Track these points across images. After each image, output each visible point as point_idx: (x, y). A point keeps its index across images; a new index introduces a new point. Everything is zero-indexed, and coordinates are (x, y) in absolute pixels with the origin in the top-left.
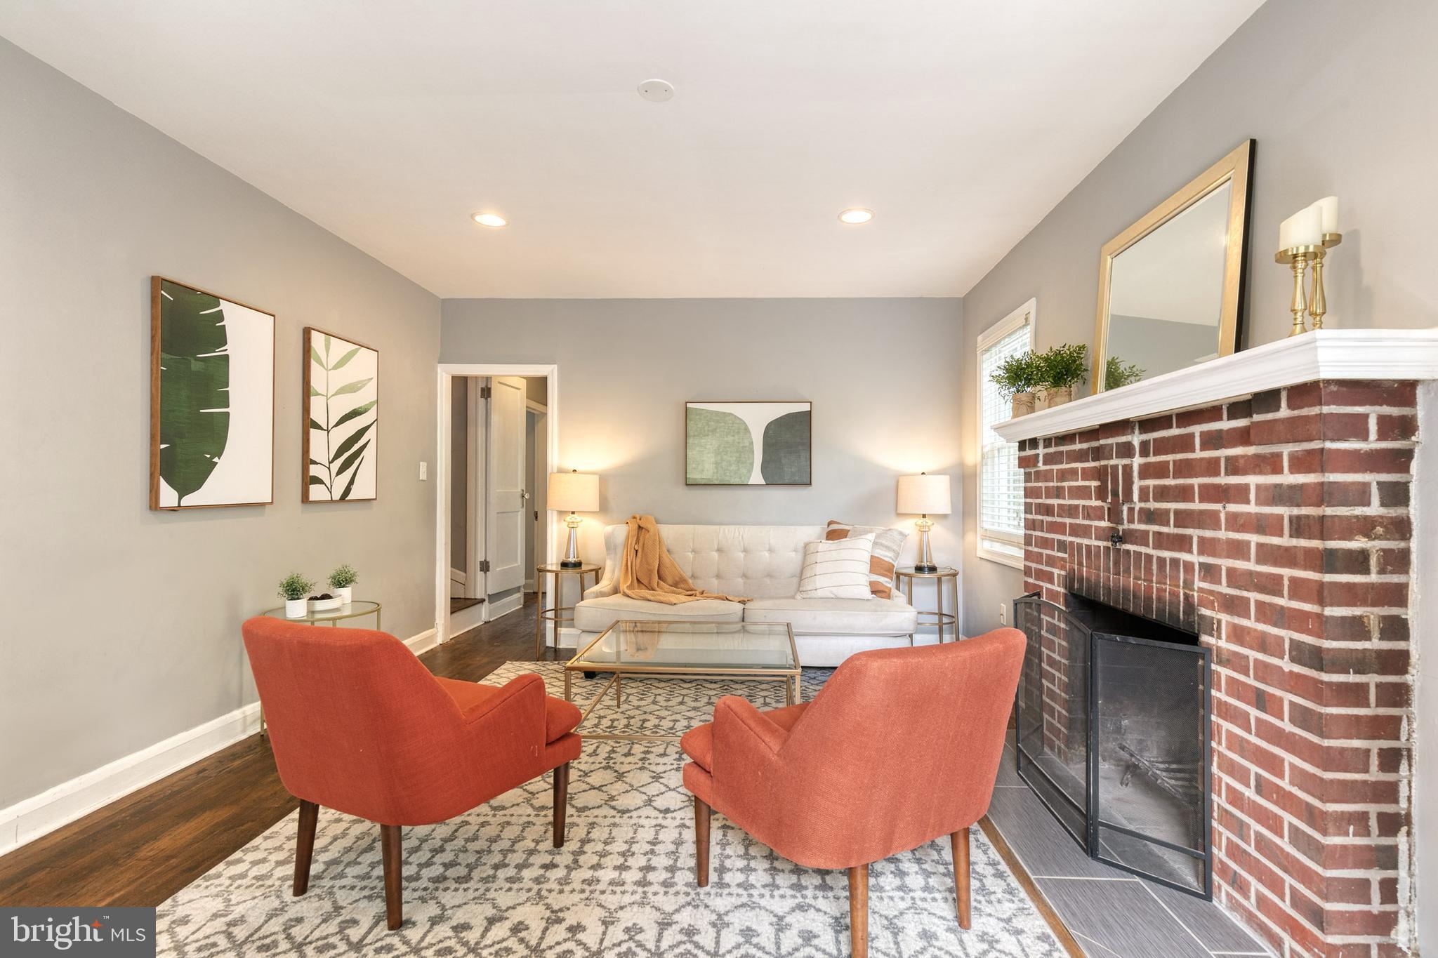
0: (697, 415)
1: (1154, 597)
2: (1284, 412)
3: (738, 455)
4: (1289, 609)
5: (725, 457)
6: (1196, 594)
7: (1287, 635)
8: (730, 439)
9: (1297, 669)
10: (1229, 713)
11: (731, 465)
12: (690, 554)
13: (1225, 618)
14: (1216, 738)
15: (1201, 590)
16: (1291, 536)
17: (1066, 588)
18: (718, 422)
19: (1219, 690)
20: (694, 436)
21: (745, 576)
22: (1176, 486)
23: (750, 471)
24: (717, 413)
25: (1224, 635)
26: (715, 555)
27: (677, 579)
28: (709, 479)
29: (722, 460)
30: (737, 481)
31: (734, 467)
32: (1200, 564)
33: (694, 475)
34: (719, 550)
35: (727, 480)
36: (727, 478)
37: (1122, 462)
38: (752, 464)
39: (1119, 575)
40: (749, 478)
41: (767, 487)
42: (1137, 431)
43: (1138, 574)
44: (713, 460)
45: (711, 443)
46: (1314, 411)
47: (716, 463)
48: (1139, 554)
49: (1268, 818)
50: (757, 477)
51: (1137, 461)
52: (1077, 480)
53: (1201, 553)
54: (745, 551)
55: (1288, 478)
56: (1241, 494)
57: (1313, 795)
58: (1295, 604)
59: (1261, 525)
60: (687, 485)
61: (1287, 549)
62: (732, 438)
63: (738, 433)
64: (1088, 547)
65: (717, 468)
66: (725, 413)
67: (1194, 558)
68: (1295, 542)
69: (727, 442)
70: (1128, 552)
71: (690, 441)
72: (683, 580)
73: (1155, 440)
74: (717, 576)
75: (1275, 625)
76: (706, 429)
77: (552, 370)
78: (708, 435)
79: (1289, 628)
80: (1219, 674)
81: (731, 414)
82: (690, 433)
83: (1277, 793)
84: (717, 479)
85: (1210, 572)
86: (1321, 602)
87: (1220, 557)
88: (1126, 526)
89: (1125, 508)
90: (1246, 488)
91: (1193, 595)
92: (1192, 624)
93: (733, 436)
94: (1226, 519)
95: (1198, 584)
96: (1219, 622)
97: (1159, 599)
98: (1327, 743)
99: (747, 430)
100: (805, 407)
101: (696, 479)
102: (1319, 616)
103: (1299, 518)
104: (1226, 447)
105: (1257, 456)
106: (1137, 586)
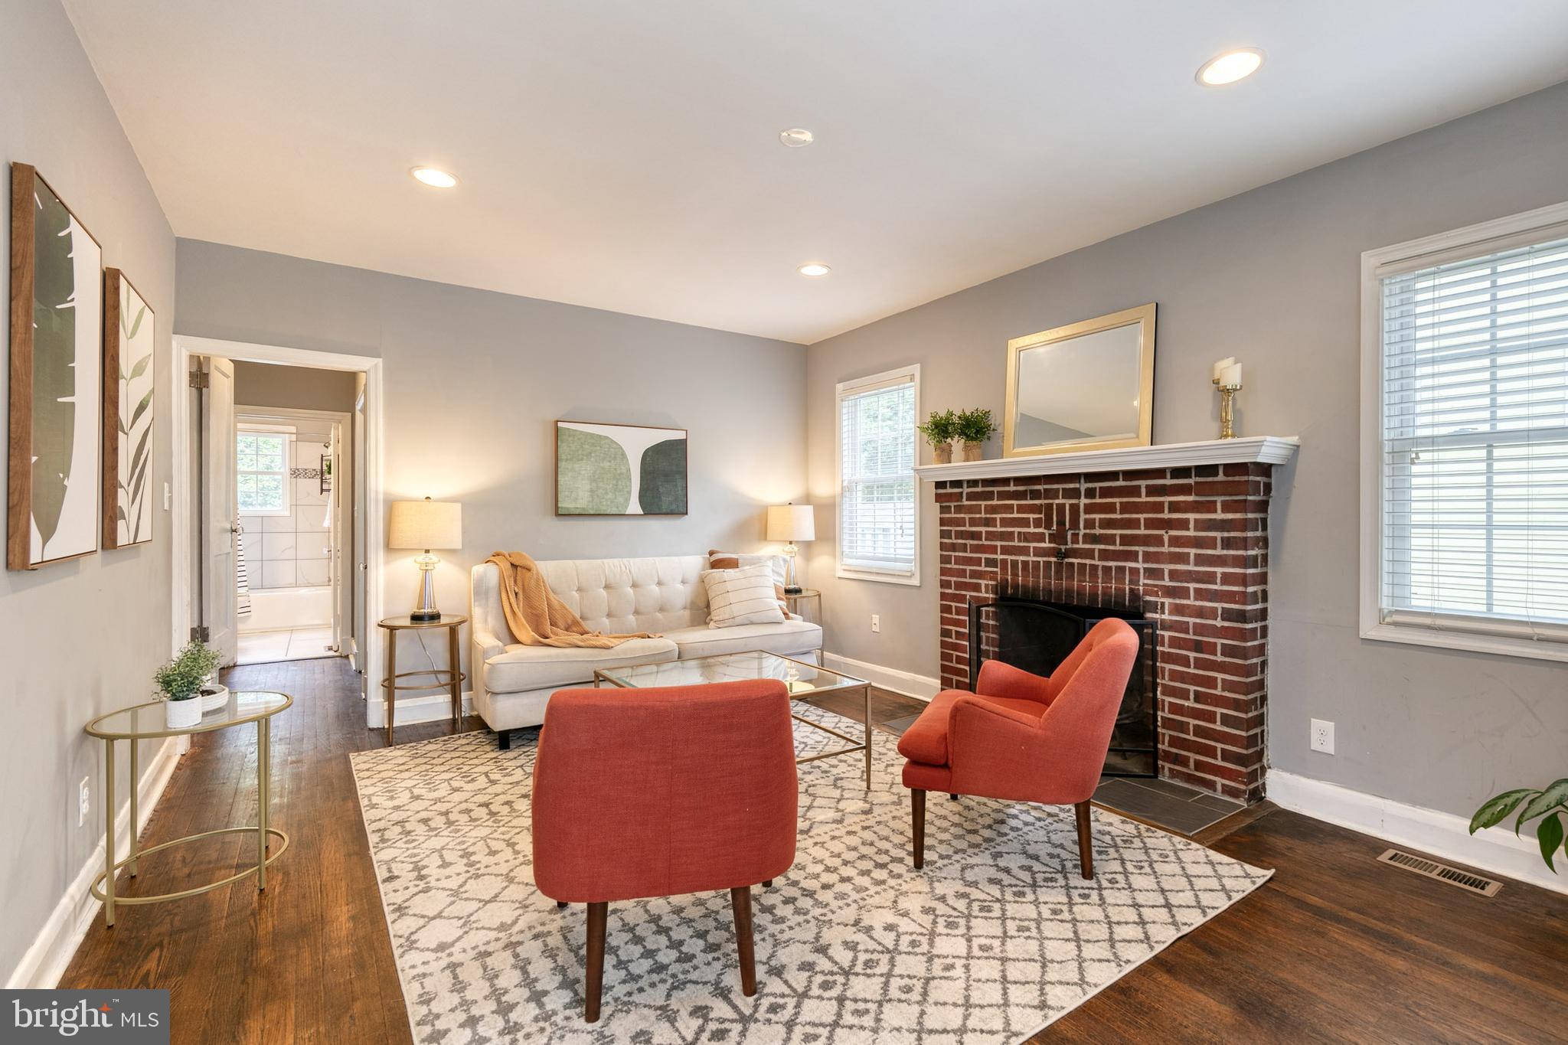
0: (569, 436)
1: (1100, 592)
2: (1221, 477)
3: (614, 482)
4: (1221, 590)
5: (601, 484)
6: (1141, 588)
7: (1219, 605)
8: (606, 464)
9: (1227, 624)
10: (1169, 658)
11: (607, 493)
12: (574, 593)
13: (1167, 601)
14: (1160, 675)
15: (1144, 585)
16: (1222, 549)
17: (996, 594)
18: (593, 445)
19: (1163, 645)
20: (567, 460)
21: (636, 612)
22: (1122, 519)
23: (627, 500)
24: (592, 435)
25: (1167, 611)
26: (603, 592)
27: (570, 622)
28: (583, 509)
29: (598, 488)
30: (614, 511)
31: (610, 496)
32: (1144, 569)
33: (565, 504)
34: (607, 587)
35: (604, 509)
36: (604, 508)
37: (1068, 502)
38: (629, 493)
39: (1062, 579)
40: (626, 508)
41: (646, 517)
42: (1082, 481)
43: (1083, 579)
44: (588, 487)
45: (586, 468)
46: (1245, 478)
47: (592, 491)
48: (1082, 566)
49: (1204, 714)
50: (634, 507)
51: (1084, 501)
52: (1013, 513)
53: (1144, 561)
54: (634, 585)
55: (1219, 515)
56: (1183, 524)
57: (1239, 693)
58: (1226, 588)
59: (1198, 543)
60: (557, 515)
61: (1219, 556)
62: (608, 464)
63: (615, 458)
64: (1025, 564)
65: (592, 496)
66: (600, 436)
67: (1140, 565)
68: (1225, 552)
69: (603, 468)
70: (1072, 564)
71: (562, 465)
72: (575, 623)
73: (1100, 488)
74: (608, 615)
75: (1210, 601)
76: (580, 452)
77: (376, 365)
78: (582, 460)
79: (1221, 602)
80: (1163, 637)
81: (606, 438)
82: (562, 455)
83: (1211, 698)
84: (593, 509)
85: (1152, 573)
86: (1245, 585)
87: (1163, 563)
88: (1069, 546)
89: (1069, 533)
90: (1187, 521)
91: (1138, 589)
92: (1138, 608)
93: (610, 461)
94: (1169, 540)
95: (1142, 581)
96: (1163, 604)
97: (1104, 594)
98: (1249, 662)
99: (623, 455)
100: (679, 435)
101: (568, 509)
102: (1244, 593)
103: (1229, 538)
104: (1169, 496)
105: (1195, 502)
106: (1081, 589)
